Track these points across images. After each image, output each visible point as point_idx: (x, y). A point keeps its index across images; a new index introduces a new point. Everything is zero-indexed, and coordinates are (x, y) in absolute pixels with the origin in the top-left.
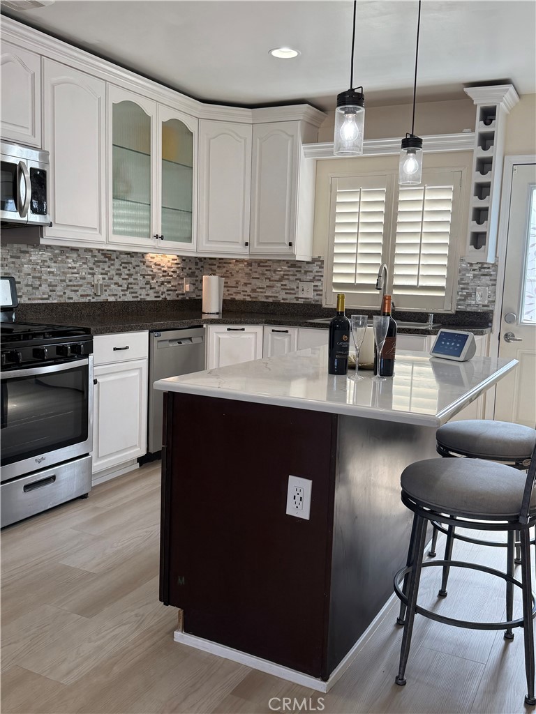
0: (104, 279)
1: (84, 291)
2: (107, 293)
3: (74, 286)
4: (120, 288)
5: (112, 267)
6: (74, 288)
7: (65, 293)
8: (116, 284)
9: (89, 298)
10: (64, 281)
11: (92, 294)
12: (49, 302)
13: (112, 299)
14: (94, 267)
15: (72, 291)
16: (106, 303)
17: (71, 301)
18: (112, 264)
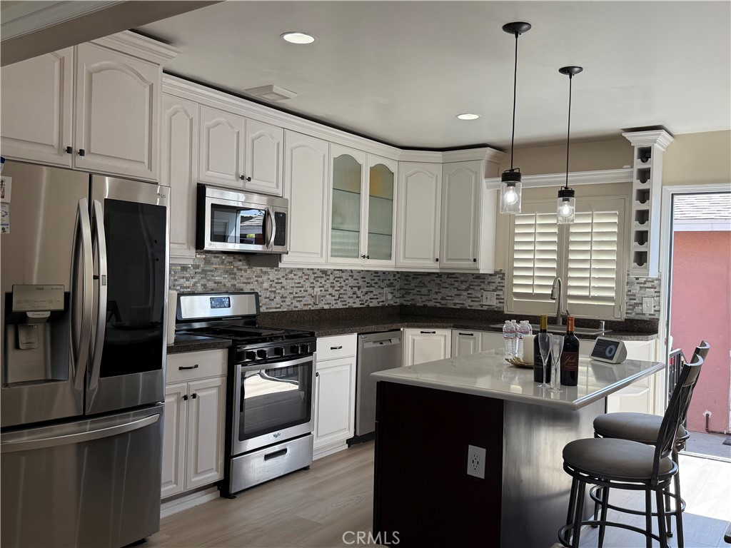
0: (321, 291)
1: (307, 301)
2: (323, 303)
3: (299, 297)
4: (333, 298)
5: (328, 281)
6: (298, 299)
7: (292, 303)
8: (330, 294)
9: (309, 306)
10: (292, 293)
11: (312, 303)
12: (280, 310)
13: (326, 307)
14: (314, 281)
15: (297, 301)
16: (323, 310)
17: (297, 309)
18: (328, 279)
